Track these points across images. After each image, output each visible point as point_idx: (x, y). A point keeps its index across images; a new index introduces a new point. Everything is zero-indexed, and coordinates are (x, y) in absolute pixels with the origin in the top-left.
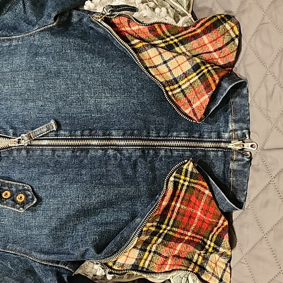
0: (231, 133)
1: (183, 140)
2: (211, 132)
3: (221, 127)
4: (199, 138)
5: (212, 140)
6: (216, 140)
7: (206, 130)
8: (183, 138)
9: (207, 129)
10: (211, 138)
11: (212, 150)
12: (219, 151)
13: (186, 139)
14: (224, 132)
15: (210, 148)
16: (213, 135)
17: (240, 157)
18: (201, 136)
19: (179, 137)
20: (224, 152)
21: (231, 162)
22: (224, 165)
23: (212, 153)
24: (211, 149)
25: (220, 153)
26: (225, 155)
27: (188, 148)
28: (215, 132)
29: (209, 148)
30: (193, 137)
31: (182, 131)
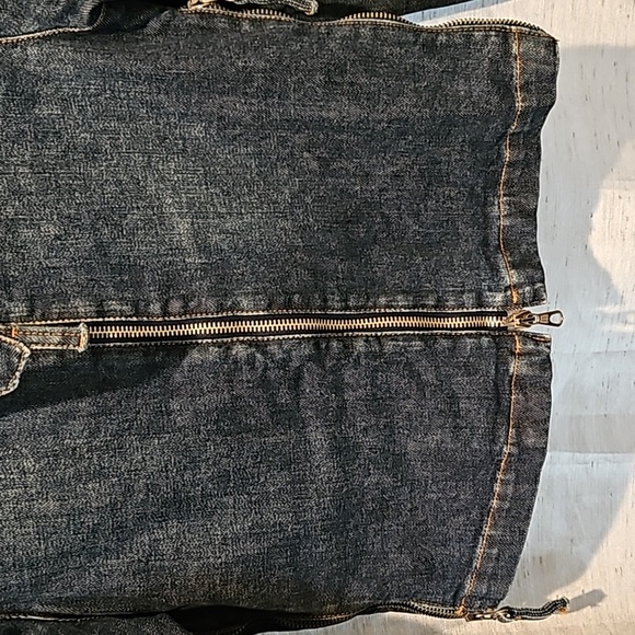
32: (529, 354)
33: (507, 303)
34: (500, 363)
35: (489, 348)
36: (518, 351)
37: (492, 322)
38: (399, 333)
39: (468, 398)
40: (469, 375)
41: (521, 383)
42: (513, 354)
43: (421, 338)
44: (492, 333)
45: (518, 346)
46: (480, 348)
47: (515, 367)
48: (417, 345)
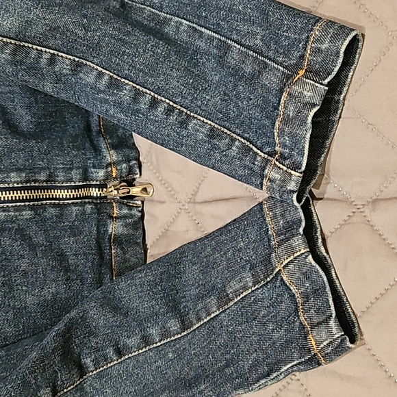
0: (110, 169)
1: (14, 189)
2: (71, 169)
3: (89, 159)
4: (47, 181)
5: (73, 184)
6: (81, 184)
7: (61, 166)
8: (16, 185)
9: (63, 164)
10: (70, 180)
11: (73, 203)
12: (85, 203)
13: (20, 185)
14: (94, 167)
15: (70, 199)
16: (76, 174)
17: (125, 211)
18: (51, 178)
19: (5, 182)
20: (96, 204)
21: (109, 221)
22: (98, 228)
23: (74, 208)
24: (70, 202)
25: (89, 208)
26: (98, 210)
27: (27, 203)
28: (78, 168)
29: (66, 199)
30: (35, 181)
31: (12, 171)
32: (125, 217)
33: (108, 177)
34: (101, 225)
35: (91, 213)
36: (115, 215)
37: (95, 192)
38: (11, 205)
39: (76, 255)
40: (74, 236)
41: (118, 240)
42: (111, 217)
43: (31, 208)
44: (95, 201)
45: (115, 211)
46: (83, 213)
47: (114, 228)
48: (27, 214)
